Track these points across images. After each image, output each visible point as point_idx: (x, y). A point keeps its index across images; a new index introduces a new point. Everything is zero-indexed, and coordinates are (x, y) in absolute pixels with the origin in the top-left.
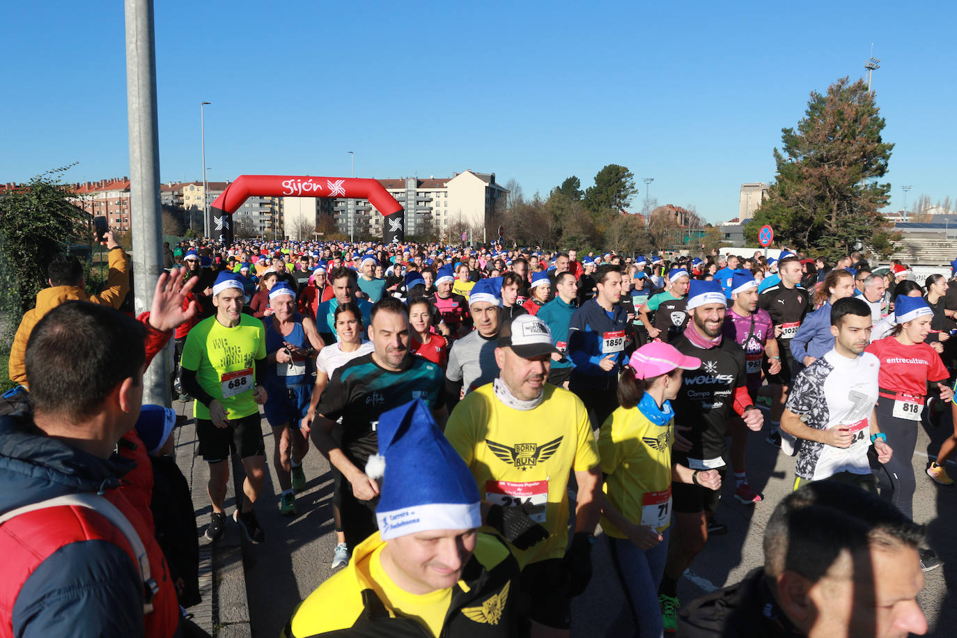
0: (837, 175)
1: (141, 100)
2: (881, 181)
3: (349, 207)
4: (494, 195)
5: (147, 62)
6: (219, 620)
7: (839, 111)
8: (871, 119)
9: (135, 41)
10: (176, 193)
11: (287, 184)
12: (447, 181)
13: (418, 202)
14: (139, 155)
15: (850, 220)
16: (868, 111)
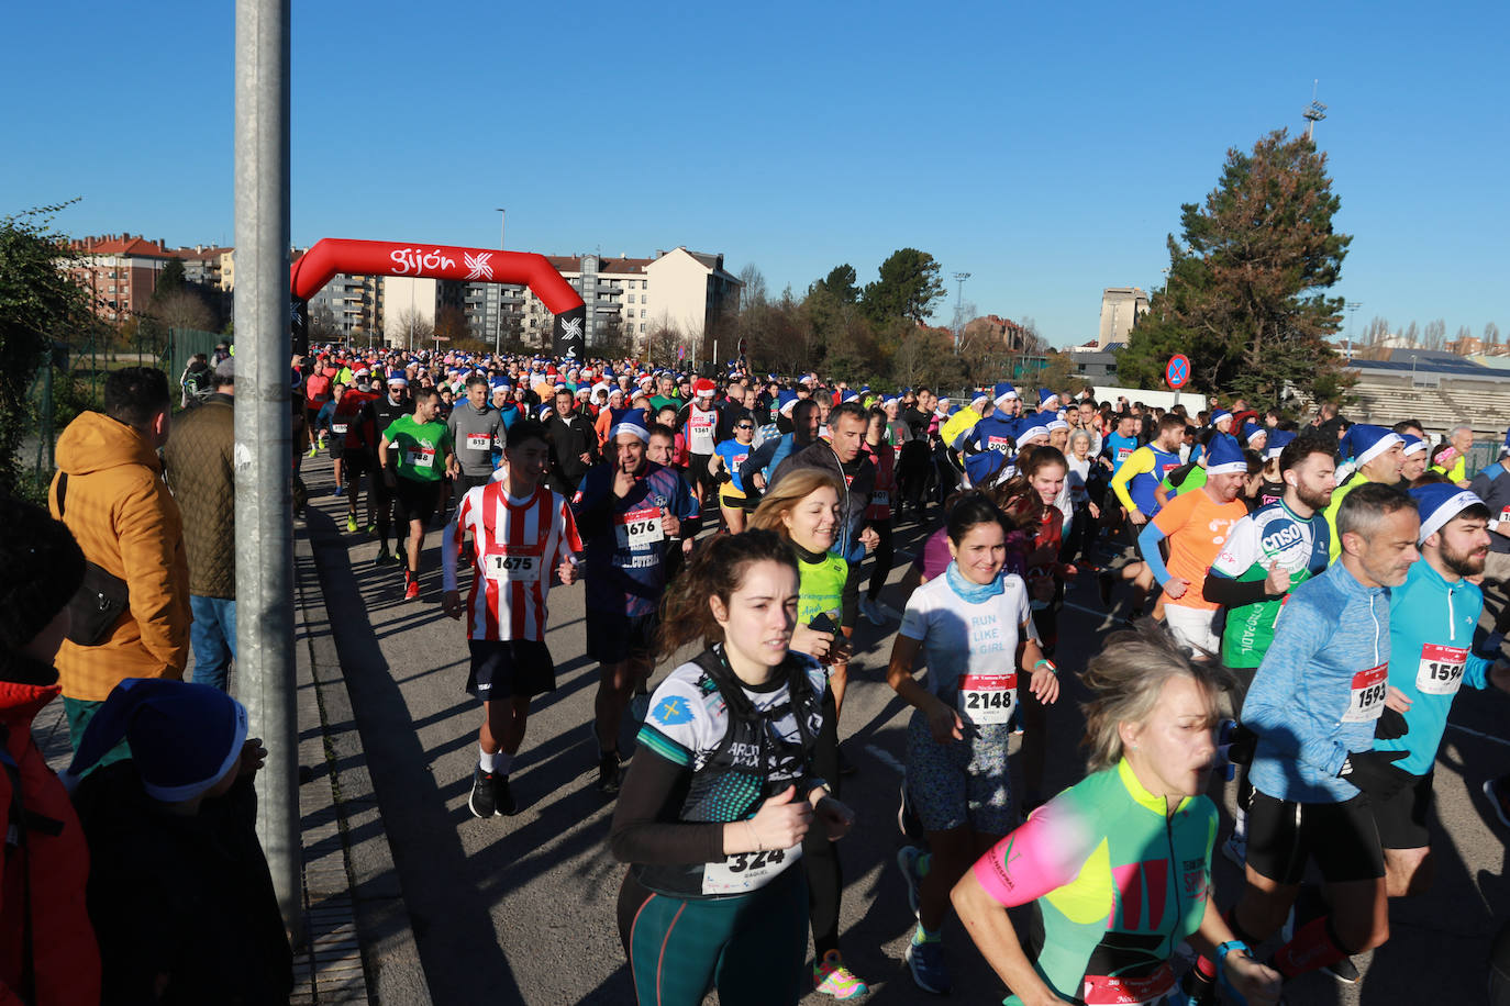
0: (1265, 281)
2: (1331, 293)
3: (489, 297)
4: (721, 288)
7: (1271, 181)
8: (1319, 197)
10: (209, 264)
11: (398, 256)
12: (648, 262)
13: (599, 295)
15: (1282, 351)
16: (1315, 183)
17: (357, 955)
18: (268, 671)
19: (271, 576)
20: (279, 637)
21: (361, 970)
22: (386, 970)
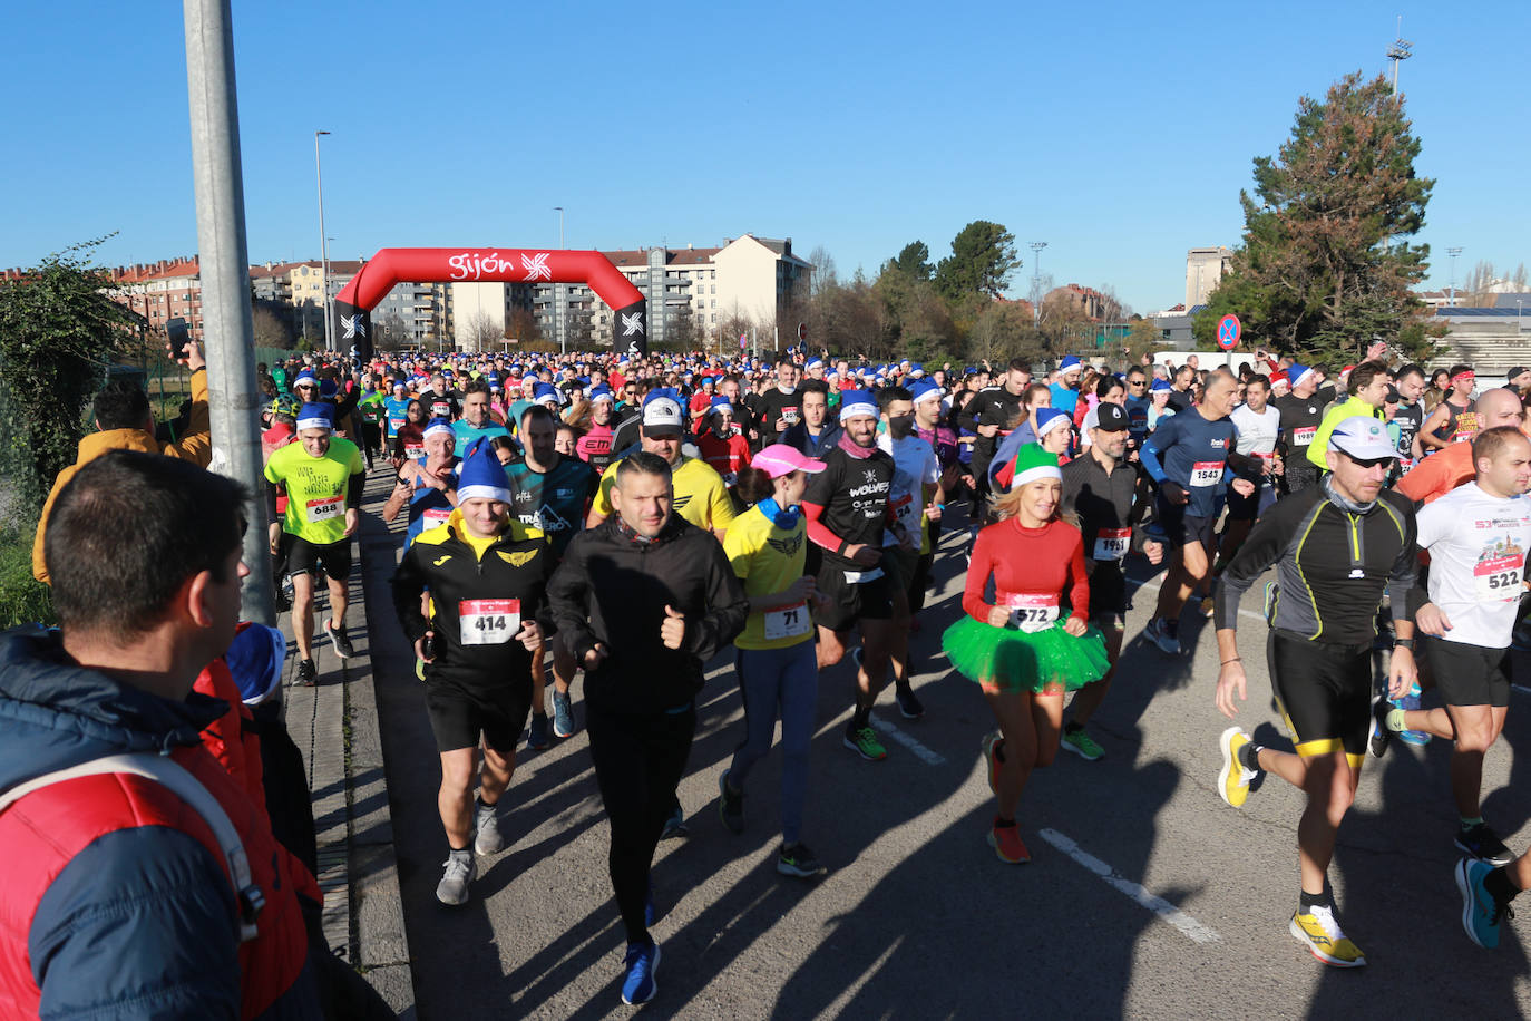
0: (1342, 233)
1: (213, 126)
2: (1414, 240)
3: (558, 296)
4: (790, 273)
5: (220, 62)
6: (360, 961)
7: (1345, 127)
8: (1399, 141)
9: (199, 28)
10: (279, 280)
11: (456, 261)
12: (715, 251)
13: (668, 287)
14: (212, 215)
15: (1364, 304)
16: (1394, 127)
21: (347, 900)
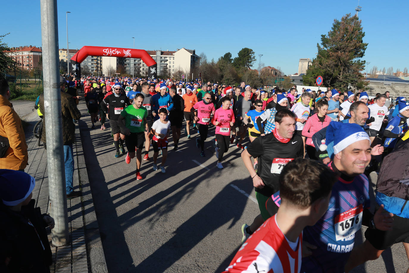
0: (344, 56)
2: (362, 59)
3: (131, 62)
4: (195, 59)
7: (346, 28)
8: (359, 32)
11: (105, 51)
12: (174, 52)
13: (161, 61)
15: (348, 75)
16: (358, 29)
17: (85, 245)
18: (56, 166)
19: (56, 139)
20: (59, 156)
21: (85, 250)
22: (92, 249)
